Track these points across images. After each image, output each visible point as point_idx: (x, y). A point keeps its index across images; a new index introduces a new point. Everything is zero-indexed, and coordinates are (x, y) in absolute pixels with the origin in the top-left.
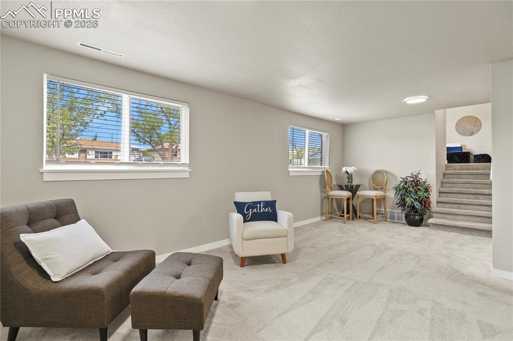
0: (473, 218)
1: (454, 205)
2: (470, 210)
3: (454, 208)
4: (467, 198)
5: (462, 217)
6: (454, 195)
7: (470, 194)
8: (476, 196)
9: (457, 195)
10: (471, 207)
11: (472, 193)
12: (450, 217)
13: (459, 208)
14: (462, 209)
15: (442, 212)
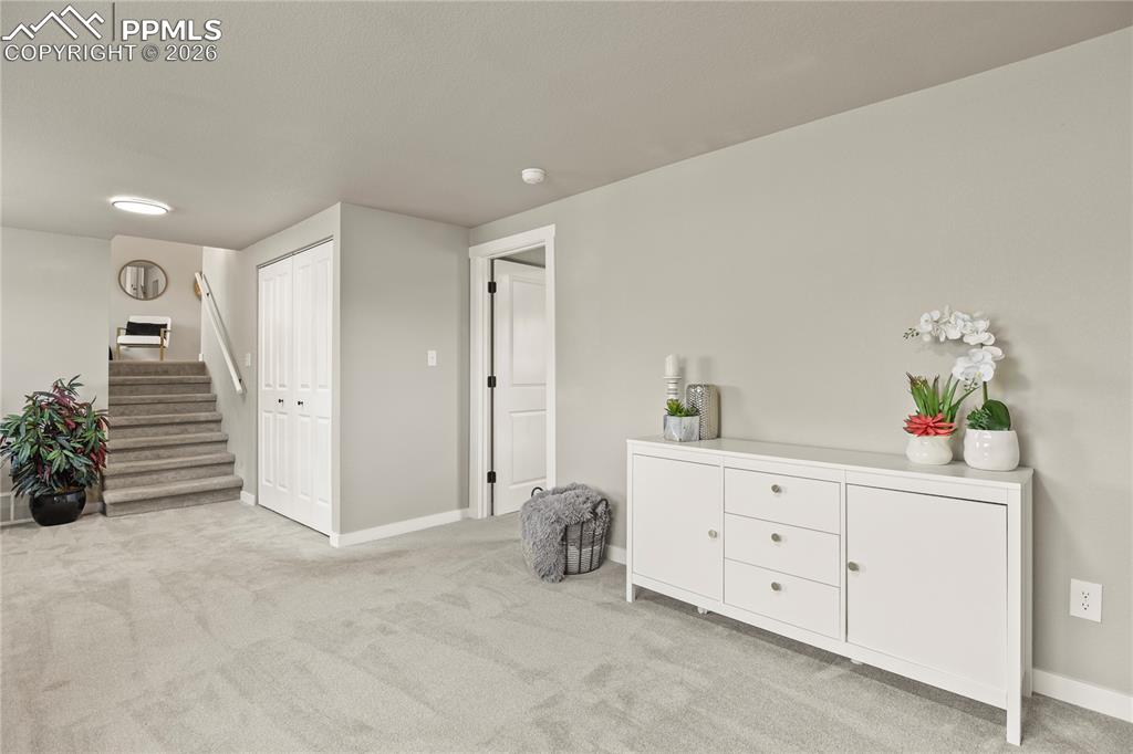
0: (194, 470)
1: (147, 453)
2: (179, 456)
3: (147, 458)
4: (167, 434)
5: (171, 475)
6: (139, 430)
7: (172, 424)
8: (183, 427)
9: (146, 429)
10: (181, 450)
11: (178, 421)
12: (146, 479)
13: (159, 457)
14: (164, 458)
15: (132, 470)
